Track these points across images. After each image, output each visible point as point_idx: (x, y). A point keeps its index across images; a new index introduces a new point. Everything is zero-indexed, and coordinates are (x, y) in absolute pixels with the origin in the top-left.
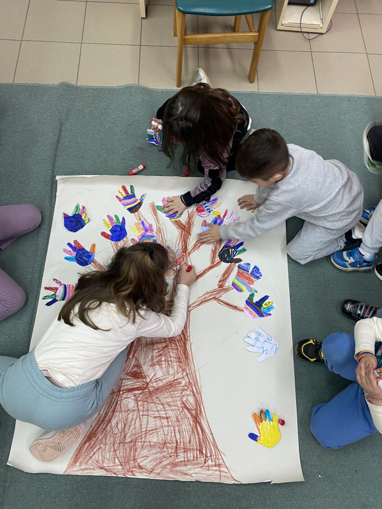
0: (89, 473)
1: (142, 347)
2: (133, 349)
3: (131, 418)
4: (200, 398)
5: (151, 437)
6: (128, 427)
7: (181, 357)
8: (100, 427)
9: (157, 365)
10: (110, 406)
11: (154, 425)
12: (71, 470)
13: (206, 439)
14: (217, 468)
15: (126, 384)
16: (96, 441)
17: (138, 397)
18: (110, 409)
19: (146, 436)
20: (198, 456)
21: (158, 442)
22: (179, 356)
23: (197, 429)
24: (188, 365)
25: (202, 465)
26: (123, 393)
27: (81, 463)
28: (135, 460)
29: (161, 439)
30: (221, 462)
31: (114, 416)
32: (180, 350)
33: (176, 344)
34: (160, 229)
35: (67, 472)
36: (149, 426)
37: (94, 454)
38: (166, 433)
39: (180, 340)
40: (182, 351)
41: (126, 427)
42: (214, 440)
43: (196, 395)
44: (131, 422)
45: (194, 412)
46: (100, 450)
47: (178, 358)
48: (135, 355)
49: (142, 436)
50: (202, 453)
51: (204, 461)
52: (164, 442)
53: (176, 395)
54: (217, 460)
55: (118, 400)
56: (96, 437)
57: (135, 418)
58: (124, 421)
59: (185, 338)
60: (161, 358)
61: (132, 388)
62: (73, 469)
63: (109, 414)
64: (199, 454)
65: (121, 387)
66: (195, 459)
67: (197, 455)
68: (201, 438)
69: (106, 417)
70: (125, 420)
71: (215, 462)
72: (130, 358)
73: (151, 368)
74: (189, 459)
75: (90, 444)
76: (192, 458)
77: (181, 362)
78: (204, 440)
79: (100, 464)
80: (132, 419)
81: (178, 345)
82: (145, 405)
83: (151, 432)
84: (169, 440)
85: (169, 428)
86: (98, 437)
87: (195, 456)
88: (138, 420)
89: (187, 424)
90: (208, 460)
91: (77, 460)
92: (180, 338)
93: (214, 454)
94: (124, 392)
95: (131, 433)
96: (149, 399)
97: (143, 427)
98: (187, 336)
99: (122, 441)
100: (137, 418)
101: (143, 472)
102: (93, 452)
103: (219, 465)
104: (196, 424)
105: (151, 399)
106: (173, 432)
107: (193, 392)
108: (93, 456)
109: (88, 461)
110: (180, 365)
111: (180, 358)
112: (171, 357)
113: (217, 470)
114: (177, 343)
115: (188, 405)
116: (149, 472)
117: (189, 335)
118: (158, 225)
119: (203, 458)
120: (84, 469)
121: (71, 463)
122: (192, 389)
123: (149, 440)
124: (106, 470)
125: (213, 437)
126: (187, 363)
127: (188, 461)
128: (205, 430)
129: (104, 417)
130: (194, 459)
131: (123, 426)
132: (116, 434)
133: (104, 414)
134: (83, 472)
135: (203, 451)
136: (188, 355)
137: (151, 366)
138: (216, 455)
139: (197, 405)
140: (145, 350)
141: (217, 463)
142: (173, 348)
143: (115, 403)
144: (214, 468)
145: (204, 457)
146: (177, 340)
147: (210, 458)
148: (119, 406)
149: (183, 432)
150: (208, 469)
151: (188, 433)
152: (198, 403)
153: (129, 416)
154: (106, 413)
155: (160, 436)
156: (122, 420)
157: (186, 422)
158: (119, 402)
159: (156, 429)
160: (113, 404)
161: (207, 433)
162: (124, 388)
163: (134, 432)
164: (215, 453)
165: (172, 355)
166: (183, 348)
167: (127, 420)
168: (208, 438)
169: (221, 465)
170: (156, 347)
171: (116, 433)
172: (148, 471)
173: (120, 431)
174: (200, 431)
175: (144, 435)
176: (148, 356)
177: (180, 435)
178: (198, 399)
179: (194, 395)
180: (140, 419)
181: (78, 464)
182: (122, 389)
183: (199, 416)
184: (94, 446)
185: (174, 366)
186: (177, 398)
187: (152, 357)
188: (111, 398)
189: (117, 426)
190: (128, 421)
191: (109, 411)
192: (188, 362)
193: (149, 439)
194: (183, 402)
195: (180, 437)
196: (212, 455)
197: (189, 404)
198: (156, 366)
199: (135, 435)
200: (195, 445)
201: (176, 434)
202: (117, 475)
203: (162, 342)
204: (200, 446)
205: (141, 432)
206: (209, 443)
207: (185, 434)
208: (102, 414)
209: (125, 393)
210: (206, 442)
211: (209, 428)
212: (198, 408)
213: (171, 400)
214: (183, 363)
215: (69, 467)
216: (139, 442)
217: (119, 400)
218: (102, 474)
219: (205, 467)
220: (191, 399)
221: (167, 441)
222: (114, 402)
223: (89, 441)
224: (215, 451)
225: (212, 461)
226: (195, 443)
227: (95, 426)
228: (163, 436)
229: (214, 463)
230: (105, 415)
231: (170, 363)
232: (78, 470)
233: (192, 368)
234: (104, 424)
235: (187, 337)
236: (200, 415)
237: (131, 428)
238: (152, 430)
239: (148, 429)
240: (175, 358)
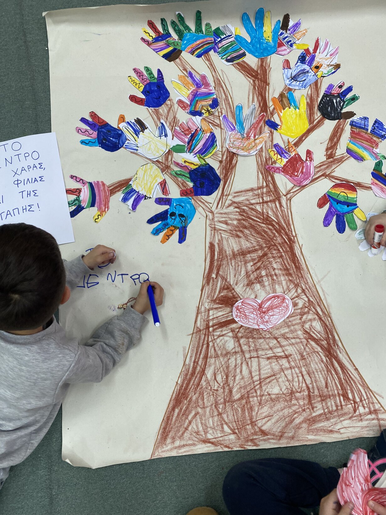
0: (188, 451)
1: (227, 260)
2: (215, 264)
3: (234, 364)
4: (330, 321)
5: (269, 387)
6: (233, 378)
7: (289, 267)
8: (191, 384)
9: (257, 283)
10: (199, 351)
11: (269, 370)
12: (160, 451)
13: (350, 379)
14: (373, 416)
15: (215, 316)
16: (189, 405)
17: (238, 332)
18: (200, 355)
19: (261, 387)
20: (343, 403)
21: (281, 393)
22: (286, 266)
23: (334, 368)
24: (302, 277)
25: (350, 415)
26: (214, 330)
27: (173, 439)
28: (254, 424)
29: (285, 387)
30: (377, 406)
31: (208, 364)
32: (286, 258)
33: (279, 250)
34: (220, 81)
35: (156, 455)
36: (262, 372)
37: (190, 423)
38: (290, 377)
39: (283, 243)
40: (290, 259)
41: (230, 378)
42: (361, 377)
43: (323, 319)
44: (235, 370)
45: (324, 343)
46: (198, 416)
47: (285, 270)
48: (220, 272)
49: (257, 388)
50: (348, 399)
51: (352, 409)
52: (290, 392)
53: (294, 322)
54: (371, 406)
55: (208, 340)
56: (187, 398)
57: (240, 364)
58: (223, 370)
59: (290, 240)
60: (260, 273)
61: (226, 321)
62: (164, 449)
63: (200, 363)
64: (344, 400)
65: (208, 321)
66: (339, 408)
67: (340, 402)
68: (342, 377)
69: (196, 367)
70: (225, 369)
71: (369, 408)
72: (213, 278)
73: (248, 289)
74: (331, 409)
75: (181, 409)
76: (334, 408)
77: (290, 275)
78: (347, 380)
79: (202, 436)
80: (236, 366)
81: (282, 251)
82: (250, 343)
83: (268, 380)
84: (297, 388)
85: (293, 370)
86: (191, 398)
87: (339, 404)
88: (244, 367)
89: (317, 361)
90: (358, 407)
91: (167, 435)
92: (283, 241)
93: (366, 398)
94: (215, 327)
95: (238, 386)
96: (255, 333)
97: (253, 374)
98: (293, 236)
99: (228, 399)
100: (242, 363)
101: (269, 439)
102: (187, 421)
103: (376, 412)
104: (330, 359)
105: (257, 333)
106: (300, 375)
107: (318, 314)
108: (188, 426)
109: (183, 434)
110: (291, 278)
111: (287, 269)
112: (274, 269)
113: (373, 419)
114: (279, 247)
115: (314, 334)
116: (279, 438)
117: (296, 235)
118: (214, 75)
119: (350, 406)
120: (180, 447)
121: (158, 441)
122: (316, 310)
123: (267, 392)
124: (212, 443)
125: (359, 374)
126: (300, 275)
127: (330, 412)
128: (345, 366)
129: (193, 367)
130: (337, 409)
131: (225, 377)
132: (217, 390)
133: (192, 364)
134: (180, 451)
135: (348, 395)
136: (299, 263)
137: (248, 285)
138: (368, 398)
139: (327, 333)
140: (233, 264)
141: (372, 409)
142: (275, 256)
143: (205, 346)
144: (369, 417)
145: (351, 404)
146: (279, 244)
147: (361, 404)
148: (213, 349)
149: (314, 372)
150: (361, 420)
151: (322, 374)
152: (329, 329)
153: (230, 361)
154: (194, 362)
155: (282, 384)
156: (221, 369)
157: (316, 358)
158: (211, 344)
159: (274, 375)
160: (202, 348)
161: (349, 370)
162: (214, 322)
163: (242, 383)
164: (367, 395)
165: (275, 266)
166: (290, 253)
167: (228, 367)
168: (352, 376)
169: (378, 412)
170: (250, 258)
171: (215, 388)
172: (276, 436)
173: (222, 384)
174: (339, 369)
175: (258, 386)
176: (241, 272)
177: (311, 378)
178: (328, 324)
179: (320, 319)
180: (248, 364)
181: (169, 440)
182: (211, 324)
183: (333, 347)
184: (187, 412)
185: (281, 281)
186: (296, 327)
187: (247, 273)
188: (198, 339)
189: (215, 379)
190: (231, 368)
191: (199, 358)
192: (301, 273)
193: (267, 390)
194: (306, 331)
195: (312, 381)
196: (363, 399)
197: (315, 332)
198: (254, 285)
199: (245, 387)
200: (335, 388)
201: (305, 377)
202: (232, 448)
203: (256, 250)
204: (342, 389)
205: (254, 382)
206: (355, 383)
207: (317, 375)
208: (189, 365)
209: (216, 329)
210: (351, 382)
211: (351, 363)
212: (330, 336)
213: (287, 330)
214: (293, 276)
215: (156, 447)
216: (253, 397)
217: (210, 340)
218: (208, 450)
219: (355, 417)
220: (317, 325)
221: (294, 389)
222: (203, 345)
223: (179, 406)
224: (366, 393)
225: (364, 407)
226: (334, 386)
227: (183, 383)
228: (287, 383)
229: (367, 410)
230: (194, 364)
231: (275, 277)
232: (171, 450)
233: (309, 281)
234: (196, 377)
235: (292, 238)
236: (335, 346)
237: (237, 378)
238: (268, 377)
239: (262, 377)
240: (281, 269)
